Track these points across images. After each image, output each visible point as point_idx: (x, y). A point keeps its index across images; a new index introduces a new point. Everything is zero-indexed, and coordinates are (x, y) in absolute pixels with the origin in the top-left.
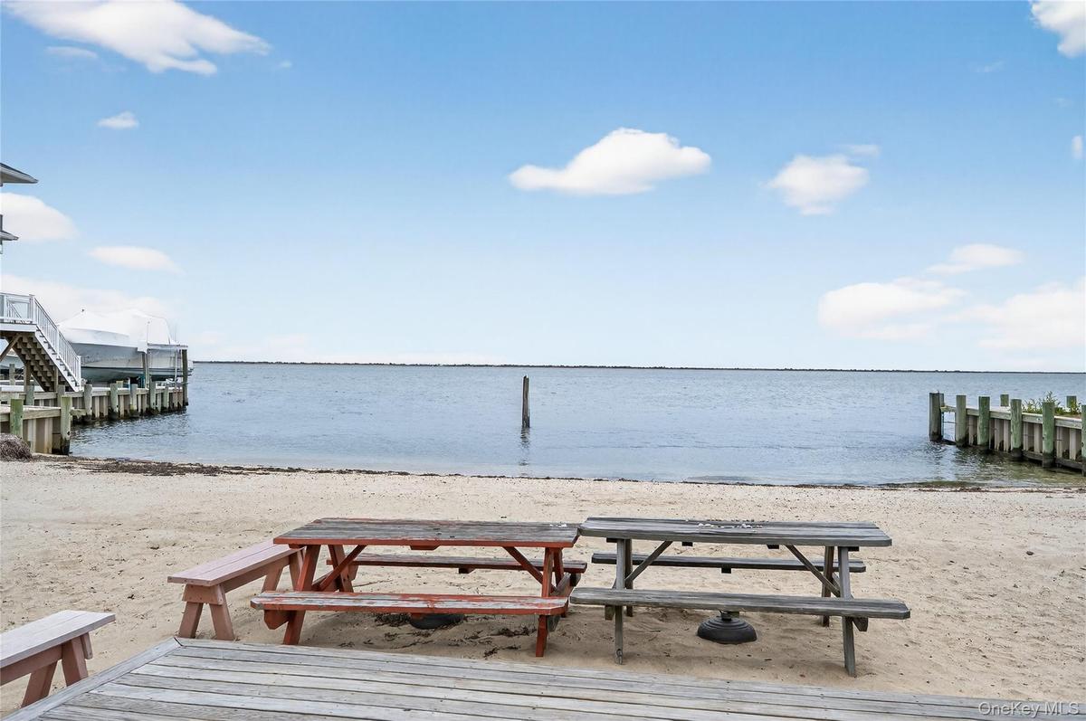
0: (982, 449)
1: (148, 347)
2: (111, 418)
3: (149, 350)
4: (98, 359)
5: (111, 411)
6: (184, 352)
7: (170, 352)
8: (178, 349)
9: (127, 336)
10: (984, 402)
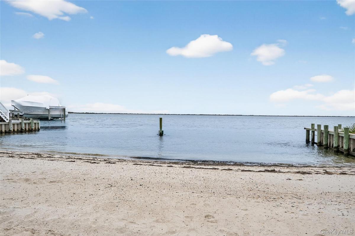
0: (324, 146)
1: (49, 107)
2: (21, 132)
3: (50, 108)
4: (32, 111)
5: (22, 129)
6: (64, 109)
7: (59, 109)
8: (62, 108)
9: (42, 103)
10: (326, 127)
